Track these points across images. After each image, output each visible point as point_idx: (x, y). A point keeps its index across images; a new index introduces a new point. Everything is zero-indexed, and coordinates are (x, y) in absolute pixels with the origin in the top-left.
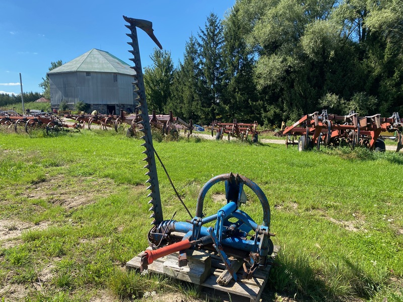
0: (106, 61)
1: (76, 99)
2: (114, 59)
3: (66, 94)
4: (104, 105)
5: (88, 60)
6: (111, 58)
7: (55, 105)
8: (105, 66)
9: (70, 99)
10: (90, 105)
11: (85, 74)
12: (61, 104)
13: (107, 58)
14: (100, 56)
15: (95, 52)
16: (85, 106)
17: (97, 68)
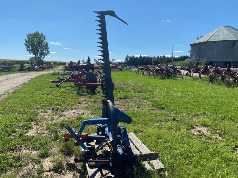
0: (229, 33)
1: (204, 59)
2: (235, 31)
3: (199, 56)
4: (223, 62)
5: (216, 34)
6: (234, 31)
7: (192, 62)
8: (227, 36)
9: (201, 59)
10: (213, 62)
11: (212, 43)
12: (195, 62)
13: (230, 31)
14: (226, 30)
15: (222, 28)
16: (209, 63)
17: (221, 39)
